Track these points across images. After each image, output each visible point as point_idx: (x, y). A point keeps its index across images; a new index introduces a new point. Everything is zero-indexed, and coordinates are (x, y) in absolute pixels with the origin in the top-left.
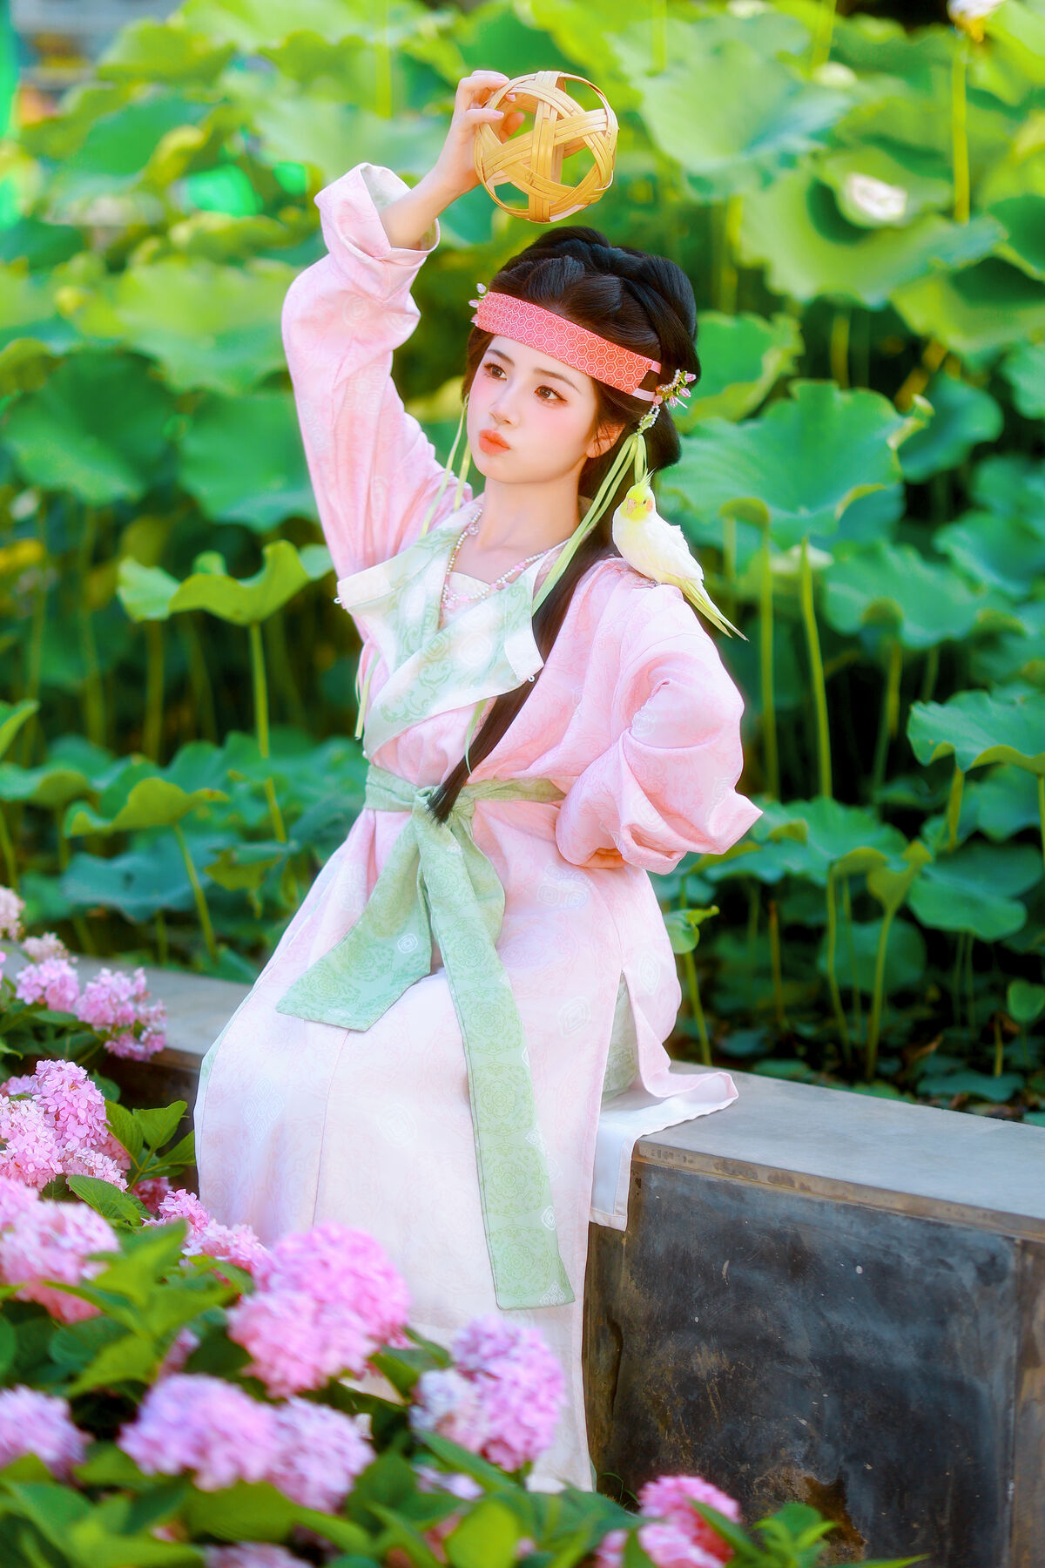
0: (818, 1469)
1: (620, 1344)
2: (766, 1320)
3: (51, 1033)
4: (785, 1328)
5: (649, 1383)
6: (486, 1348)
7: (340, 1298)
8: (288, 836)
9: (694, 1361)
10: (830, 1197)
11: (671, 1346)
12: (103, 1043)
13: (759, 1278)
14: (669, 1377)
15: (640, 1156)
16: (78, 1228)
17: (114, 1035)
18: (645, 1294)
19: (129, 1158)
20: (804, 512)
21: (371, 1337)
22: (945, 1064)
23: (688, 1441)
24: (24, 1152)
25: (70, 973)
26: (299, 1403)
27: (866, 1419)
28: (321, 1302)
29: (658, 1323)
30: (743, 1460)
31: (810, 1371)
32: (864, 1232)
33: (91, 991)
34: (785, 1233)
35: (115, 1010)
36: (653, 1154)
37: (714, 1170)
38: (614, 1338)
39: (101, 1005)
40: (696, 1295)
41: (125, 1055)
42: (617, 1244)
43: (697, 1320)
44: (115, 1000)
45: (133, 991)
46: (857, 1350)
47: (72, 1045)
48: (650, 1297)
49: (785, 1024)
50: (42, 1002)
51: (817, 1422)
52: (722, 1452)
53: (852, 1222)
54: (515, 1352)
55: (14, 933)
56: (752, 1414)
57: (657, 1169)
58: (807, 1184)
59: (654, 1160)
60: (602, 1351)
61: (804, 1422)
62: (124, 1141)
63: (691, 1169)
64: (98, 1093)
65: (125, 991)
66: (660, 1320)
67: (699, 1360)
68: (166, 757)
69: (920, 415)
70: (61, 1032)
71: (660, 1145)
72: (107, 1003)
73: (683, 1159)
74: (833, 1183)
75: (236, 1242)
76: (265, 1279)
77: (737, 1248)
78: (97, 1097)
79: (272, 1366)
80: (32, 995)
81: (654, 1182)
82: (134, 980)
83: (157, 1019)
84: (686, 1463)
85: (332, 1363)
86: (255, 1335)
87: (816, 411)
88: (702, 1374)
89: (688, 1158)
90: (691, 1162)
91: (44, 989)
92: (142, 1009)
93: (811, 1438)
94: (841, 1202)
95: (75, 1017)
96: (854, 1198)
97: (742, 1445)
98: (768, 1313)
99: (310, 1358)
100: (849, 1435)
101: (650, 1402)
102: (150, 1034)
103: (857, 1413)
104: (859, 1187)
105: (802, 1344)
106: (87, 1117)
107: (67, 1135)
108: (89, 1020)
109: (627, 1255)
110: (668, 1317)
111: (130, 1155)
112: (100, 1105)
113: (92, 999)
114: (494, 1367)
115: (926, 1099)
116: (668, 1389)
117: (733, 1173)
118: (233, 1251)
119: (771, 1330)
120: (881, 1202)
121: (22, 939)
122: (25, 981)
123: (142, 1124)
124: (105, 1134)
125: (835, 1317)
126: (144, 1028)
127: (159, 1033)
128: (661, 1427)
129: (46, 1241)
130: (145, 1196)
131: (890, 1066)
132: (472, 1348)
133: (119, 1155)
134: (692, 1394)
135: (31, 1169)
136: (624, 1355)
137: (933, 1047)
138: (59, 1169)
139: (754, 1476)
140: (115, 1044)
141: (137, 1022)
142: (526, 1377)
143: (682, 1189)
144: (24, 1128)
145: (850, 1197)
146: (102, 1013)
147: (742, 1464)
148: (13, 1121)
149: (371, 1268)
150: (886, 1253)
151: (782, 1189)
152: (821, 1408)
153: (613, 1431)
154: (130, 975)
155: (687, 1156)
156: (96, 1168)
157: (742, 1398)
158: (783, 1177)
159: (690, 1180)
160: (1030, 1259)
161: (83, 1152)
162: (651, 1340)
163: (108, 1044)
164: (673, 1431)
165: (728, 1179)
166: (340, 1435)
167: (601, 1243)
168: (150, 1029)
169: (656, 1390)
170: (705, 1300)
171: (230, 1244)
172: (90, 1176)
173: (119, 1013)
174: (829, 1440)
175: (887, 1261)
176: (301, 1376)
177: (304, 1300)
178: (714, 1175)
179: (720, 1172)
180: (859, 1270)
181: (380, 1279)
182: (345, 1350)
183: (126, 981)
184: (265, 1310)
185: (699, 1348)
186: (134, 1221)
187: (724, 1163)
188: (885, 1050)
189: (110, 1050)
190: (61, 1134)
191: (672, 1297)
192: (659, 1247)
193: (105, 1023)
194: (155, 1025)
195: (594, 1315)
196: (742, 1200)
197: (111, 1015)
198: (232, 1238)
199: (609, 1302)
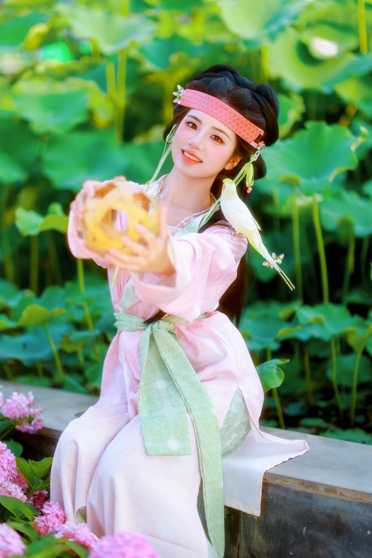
8: (95, 328)
10: (354, 499)
12: (15, 426)
13: (321, 535)
15: (266, 479)
17: (20, 423)
18: (266, 541)
20: (314, 180)
32: (371, 515)
33: (9, 403)
34: (333, 515)
35: (19, 411)
36: (269, 478)
37: (298, 485)
39: (14, 410)
40: (291, 542)
41: (25, 431)
42: (252, 519)
43: (291, 553)
44: (20, 407)
45: (28, 402)
48: (269, 543)
49: (312, 401)
53: (365, 511)
58: (343, 493)
59: (270, 481)
62: (25, 476)
63: (287, 485)
64: (12, 455)
65: (24, 402)
66: (274, 554)
68: (39, 292)
69: (364, 136)
71: (272, 474)
72: (16, 409)
73: (283, 480)
74: (356, 492)
77: (310, 522)
78: (12, 457)
81: (270, 491)
82: (28, 397)
83: (39, 415)
87: (318, 134)
89: (285, 480)
90: (287, 482)
92: (32, 411)
94: (359, 501)
95: (2, 415)
96: (366, 500)
98: (325, 552)
102: (36, 422)
104: (368, 495)
106: (7, 467)
108: (8, 416)
109: (257, 523)
110: (277, 552)
111: (29, 482)
112: (13, 461)
113: (9, 407)
117: (307, 487)
118: (77, 536)
123: (33, 468)
124: (16, 473)
125: (358, 554)
126: (33, 419)
127: (39, 421)
130: (36, 497)
131: (361, 420)
133: (23, 481)
140: (20, 427)
141: (30, 416)
143: (283, 494)
145: (364, 499)
146: (14, 413)
151: (331, 495)
154: (26, 394)
156: (12, 492)
158: (331, 489)
159: (287, 490)
163: (17, 427)
165: (305, 490)
167: (245, 518)
168: (36, 420)
170: (295, 545)
171: (76, 533)
172: (10, 496)
173: (22, 413)
178: (298, 488)
179: (301, 486)
180: (369, 532)
183: (24, 398)
186: (30, 518)
187: (303, 483)
188: (358, 412)
189: (18, 430)
191: (279, 543)
192: (273, 520)
193: (15, 417)
194: (38, 417)
195: (242, 550)
196: (312, 499)
197: (18, 414)
198: (77, 530)
199: (250, 545)
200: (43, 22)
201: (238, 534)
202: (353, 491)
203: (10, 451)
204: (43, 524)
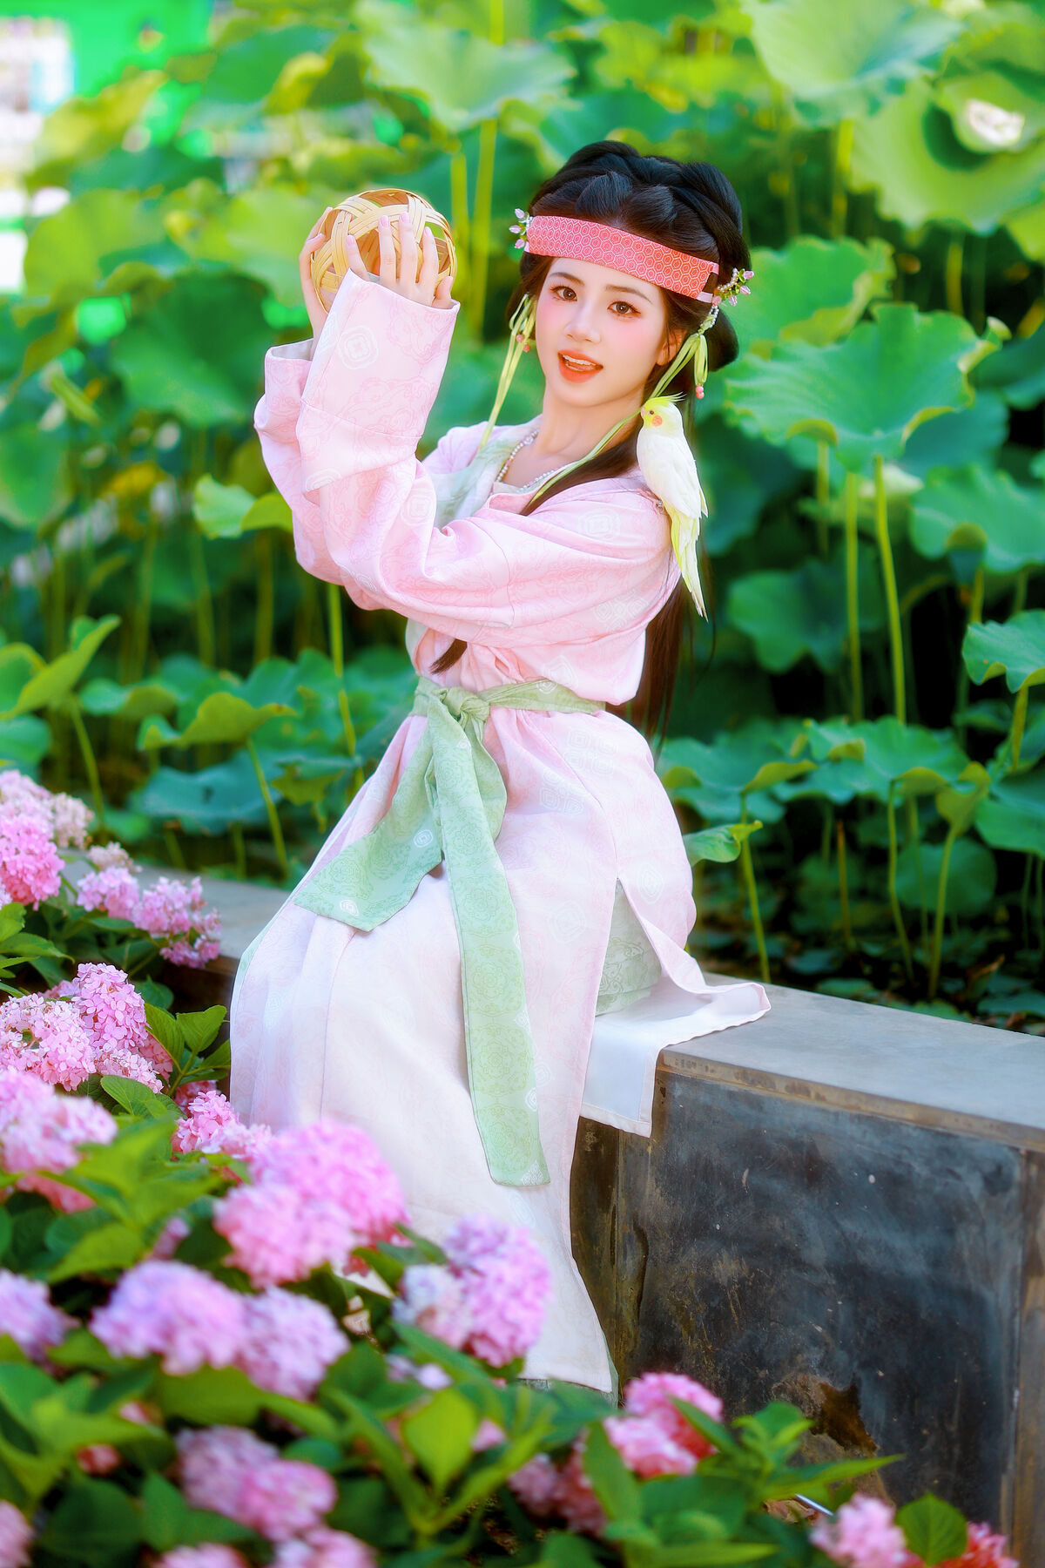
0: (833, 1375)
1: (646, 1250)
2: (783, 1228)
3: (112, 940)
4: (801, 1236)
5: (673, 1289)
6: (474, 1245)
7: (328, 1194)
9: (715, 1267)
10: (845, 1107)
11: (693, 1253)
12: (159, 951)
13: (778, 1187)
14: (692, 1284)
15: (665, 1065)
16: (81, 1123)
17: (171, 943)
18: (669, 1201)
19: (171, 1061)
20: (878, 434)
21: (357, 1232)
22: (1010, 984)
23: (710, 1347)
24: (56, 1051)
25: (130, 881)
26: (276, 1294)
27: (879, 1326)
28: (307, 1197)
29: (681, 1230)
30: (762, 1366)
31: (825, 1278)
32: (877, 1142)
33: (147, 899)
34: (802, 1142)
35: (170, 918)
36: (677, 1064)
37: (734, 1080)
38: (640, 1244)
39: (157, 913)
40: (717, 1203)
41: (179, 961)
42: (643, 1152)
44: (170, 909)
45: (189, 900)
46: (870, 1258)
47: (130, 951)
48: (674, 1205)
49: (852, 943)
50: (102, 910)
51: (832, 1328)
52: (742, 1357)
53: (865, 1132)
54: (502, 1249)
55: (80, 841)
56: (771, 1321)
57: (680, 1079)
58: (822, 1094)
59: (678, 1069)
60: (628, 1257)
61: (819, 1329)
62: (166, 1044)
63: (713, 1079)
64: (138, 996)
65: (180, 899)
66: (683, 1227)
67: (721, 1267)
68: (244, 672)
69: (997, 338)
70: (122, 939)
71: (683, 1055)
72: (162, 911)
73: (704, 1068)
74: (847, 1093)
75: (253, 1141)
76: (259, 1173)
77: (756, 1157)
78: (136, 1000)
79: (254, 1256)
80: (92, 902)
81: (678, 1091)
82: (190, 888)
83: (212, 928)
84: (707, 1368)
85: (313, 1256)
86: (238, 1226)
87: (895, 333)
88: (723, 1280)
89: (710, 1067)
90: (712, 1071)
91: (104, 896)
92: (196, 917)
93: (826, 1344)
94: (855, 1112)
95: (133, 924)
96: (868, 1109)
97: (761, 1351)
98: (786, 1221)
99: (290, 1250)
100: (862, 1342)
101: (674, 1308)
102: (204, 941)
103: (870, 1321)
104: (872, 1097)
105: (818, 1252)
106: (125, 1019)
107: (105, 1037)
108: (144, 927)
109: (652, 1163)
110: (691, 1224)
111: (173, 1058)
112: (139, 1008)
113: (147, 906)
114: (480, 1264)
115: (983, 1018)
116: (691, 1296)
117: (753, 1083)
118: (248, 1149)
119: (788, 1238)
120: (893, 1112)
121: (89, 847)
122: (86, 888)
123: (183, 1028)
124: (144, 1036)
125: (849, 1226)
126: (200, 936)
127: (215, 941)
128: (684, 1333)
129: (48, 1133)
131: (952, 986)
132: (461, 1245)
133: (161, 1058)
134: (713, 1300)
135: (63, 1067)
136: (650, 1262)
137: (995, 967)
138: (92, 1069)
139: (772, 1382)
140: (171, 951)
141: (192, 929)
142: (511, 1274)
143: (704, 1098)
144: (57, 1028)
145: (863, 1107)
146: (157, 920)
147: (761, 1369)
148: (46, 1020)
149: (362, 1166)
150: (898, 1162)
151: (800, 1099)
152: (835, 1316)
153: (639, 1337)
154: (187, 885)
155: (709, 1065)
156: (131, 1069)
157: (761, 1304)
158: (799, 1087)
159: (712, 1089)
160: (1034, 1170)
161: (118, 1053)
162: (675, 1247)
163: (163, 951)
164: (696, 1336)
165: (747, 1089)
166: (315, 1324)
167: (627, 1150)
168: (203, 937)
169: (680, 1296)
170: (726, 1208)
171: (247, 1143)
172: (124, 1077)
173: (173, 921)
174: (843, 1347)
175: (898, 1171)
176: (282, 1266)
177: (288, 1194)
178: (735, 1086)
179: (740, 1081)
180: (872, 1179)
181: (371, 1177)
182: (327, 1243)
183: (181, 890)
184: (246, 1203)
185: (720, 1255)
187: (744, 1073)
188: (949, 969)
189: (165, 957)
190: (99, 1036)
191: (695, 1205)
192: (683, 1155)
193: (159, 931)
194: (212, 934)
195: (621, 1221)
196: (761, 1109)
197: (165, 923)
198: (249, 1137)
199: (636, 1209)
200: (318, 50)
201: (613, 1187)
202: (842, 1090)
203: (134, 987)
204: (187, 1133)
